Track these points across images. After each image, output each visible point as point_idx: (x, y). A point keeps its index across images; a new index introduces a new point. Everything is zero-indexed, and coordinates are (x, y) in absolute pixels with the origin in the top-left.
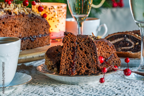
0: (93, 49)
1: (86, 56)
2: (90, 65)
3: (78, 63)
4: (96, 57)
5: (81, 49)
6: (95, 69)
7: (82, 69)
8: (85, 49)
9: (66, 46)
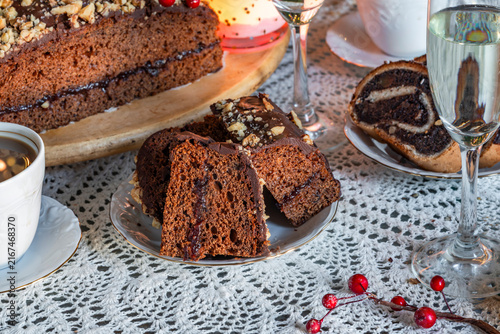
0: (250, 188)
1: (229, 208)
2: (239, 236)
3: (207, 226)
4: (255, 212)
5: (219, 186)
6: (252, 246)
7: (219, 246)
8: (229, 188)
9: (177, 176)
